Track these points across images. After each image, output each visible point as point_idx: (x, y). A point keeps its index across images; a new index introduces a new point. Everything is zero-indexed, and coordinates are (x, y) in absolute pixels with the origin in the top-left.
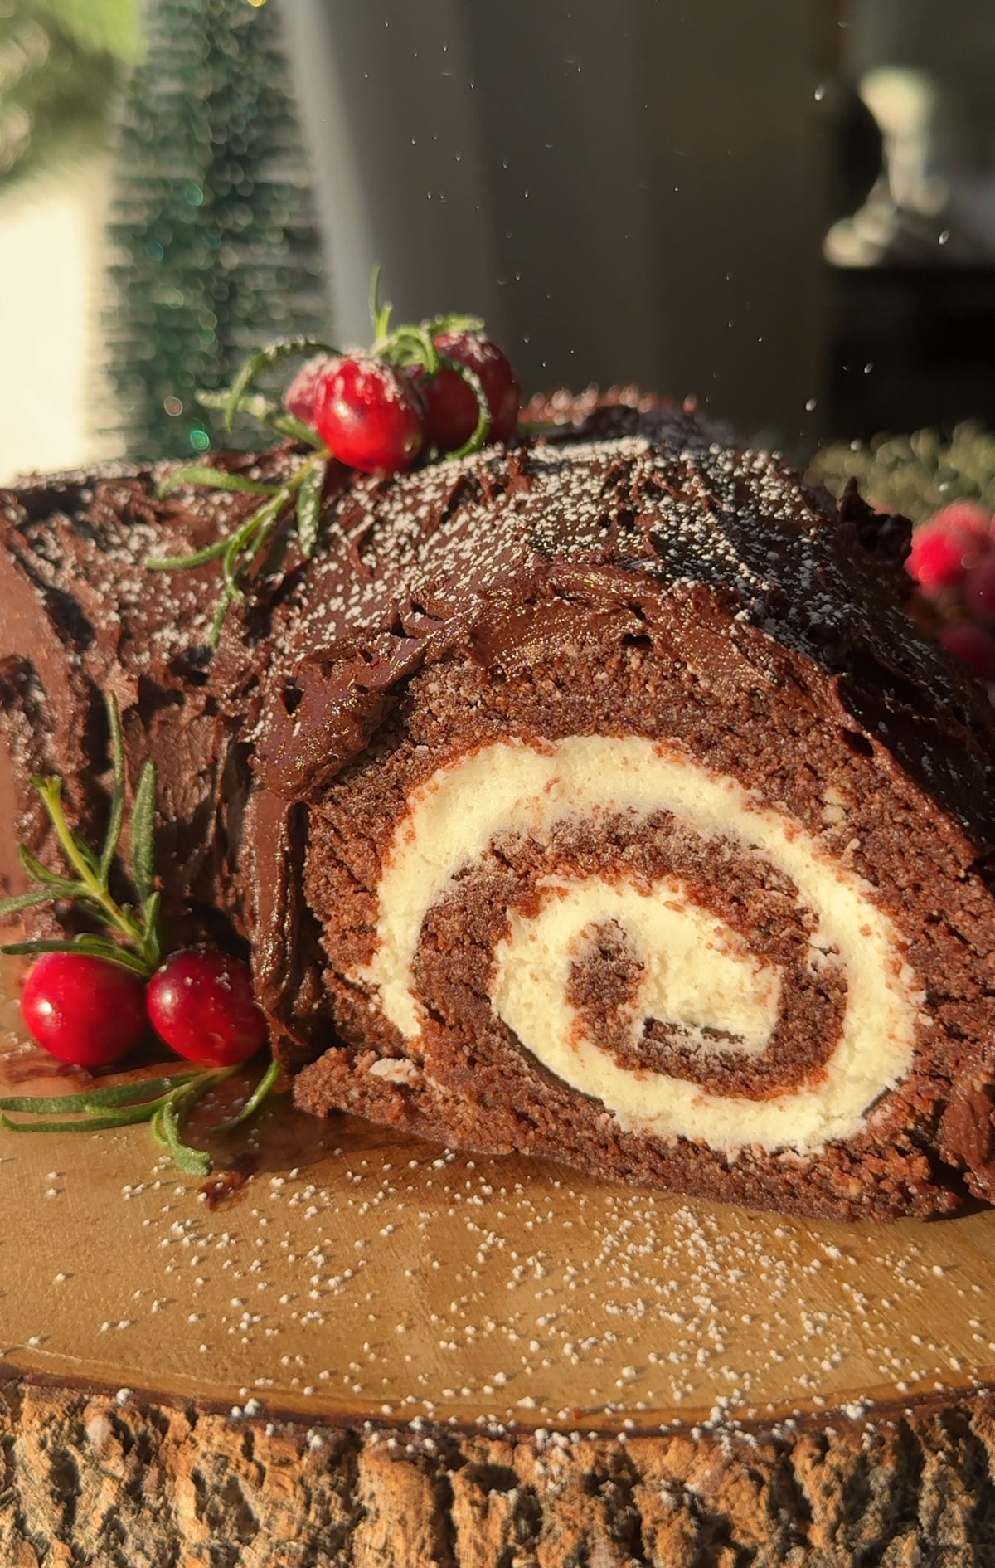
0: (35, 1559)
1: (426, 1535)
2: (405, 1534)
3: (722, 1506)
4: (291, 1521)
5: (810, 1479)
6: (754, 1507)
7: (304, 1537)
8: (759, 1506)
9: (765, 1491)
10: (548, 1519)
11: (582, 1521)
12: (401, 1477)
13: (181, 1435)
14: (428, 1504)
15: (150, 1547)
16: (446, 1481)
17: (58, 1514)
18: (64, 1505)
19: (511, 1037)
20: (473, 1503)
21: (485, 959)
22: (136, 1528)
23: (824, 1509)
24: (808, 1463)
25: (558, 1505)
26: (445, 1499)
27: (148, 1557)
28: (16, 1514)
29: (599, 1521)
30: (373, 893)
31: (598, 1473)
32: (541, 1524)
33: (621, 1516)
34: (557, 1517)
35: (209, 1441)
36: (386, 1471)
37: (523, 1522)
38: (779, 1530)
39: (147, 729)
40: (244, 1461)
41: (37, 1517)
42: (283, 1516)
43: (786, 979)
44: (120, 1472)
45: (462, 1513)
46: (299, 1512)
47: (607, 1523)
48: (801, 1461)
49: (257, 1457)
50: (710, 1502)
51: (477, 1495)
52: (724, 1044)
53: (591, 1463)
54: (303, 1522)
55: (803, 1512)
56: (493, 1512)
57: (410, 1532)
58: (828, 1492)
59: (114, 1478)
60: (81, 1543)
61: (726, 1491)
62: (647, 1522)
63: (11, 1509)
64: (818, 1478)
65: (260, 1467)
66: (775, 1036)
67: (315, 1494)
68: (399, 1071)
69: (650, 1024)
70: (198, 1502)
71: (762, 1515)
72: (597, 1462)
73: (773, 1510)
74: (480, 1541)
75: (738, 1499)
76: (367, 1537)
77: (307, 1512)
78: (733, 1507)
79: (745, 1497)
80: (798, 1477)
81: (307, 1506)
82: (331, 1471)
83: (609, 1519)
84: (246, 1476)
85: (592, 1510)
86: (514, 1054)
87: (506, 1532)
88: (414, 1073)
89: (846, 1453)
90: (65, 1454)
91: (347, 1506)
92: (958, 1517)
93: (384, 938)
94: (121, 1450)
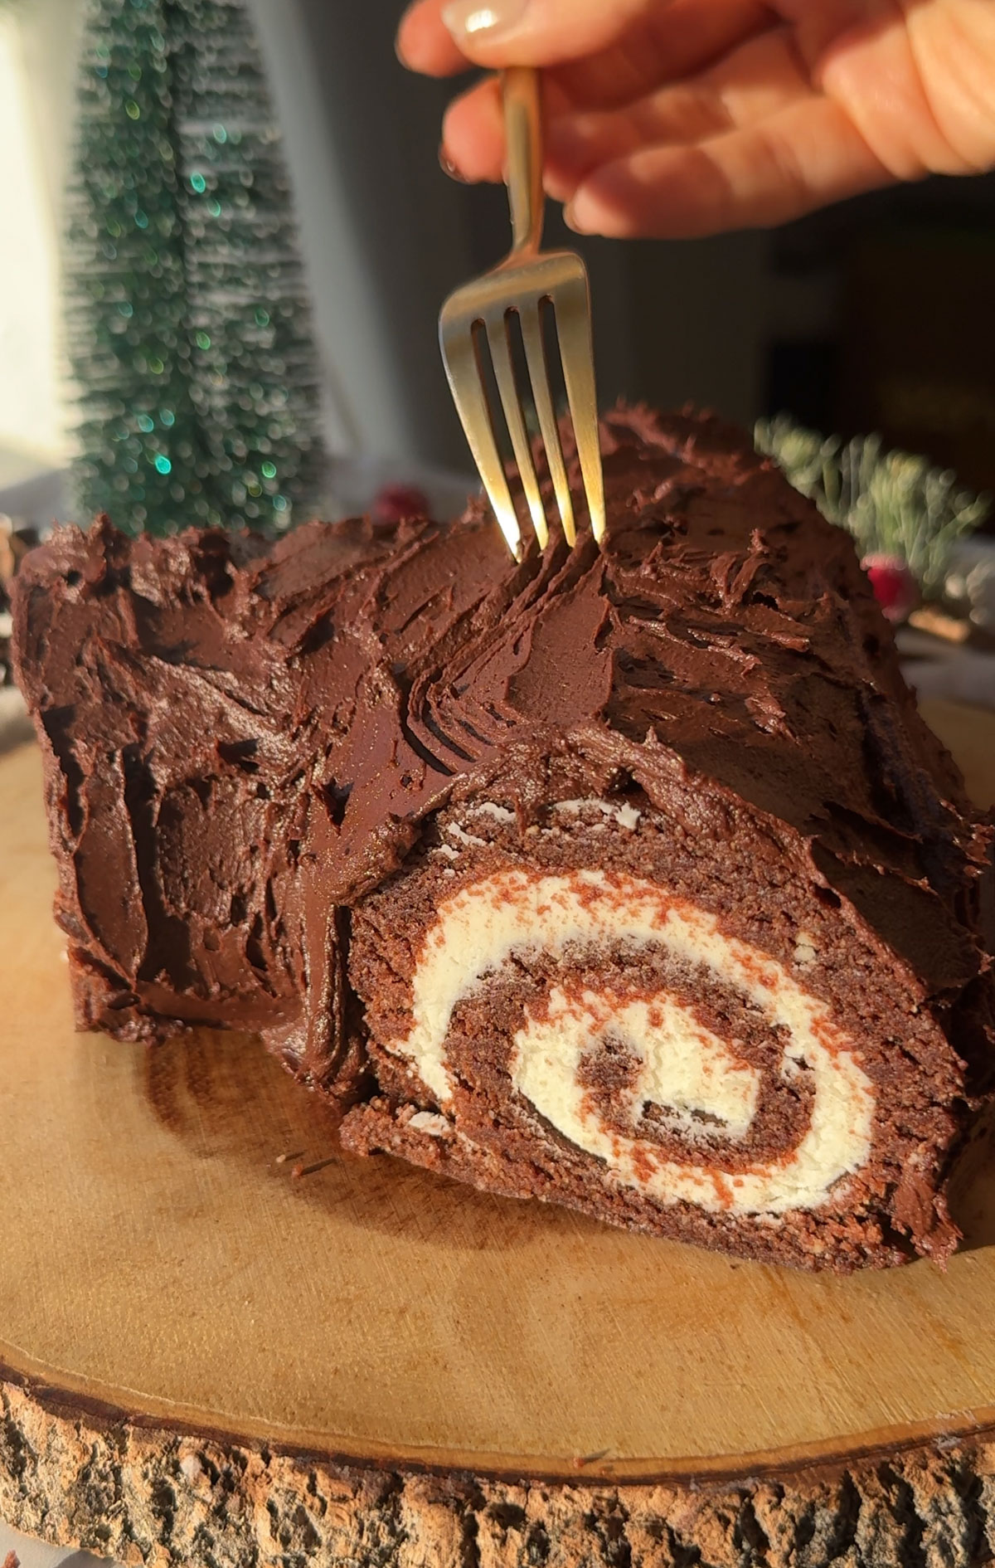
0: (141, 1556)
1: (457, 1558)
2: (440, 1557)
3: (696, 1540)
4: (348, 1544)
5: (768, 1520)
6: (722, 1541)
7: (358, 1555)
8: (725, 1540)
9: (731, 1529)
10: (554, 1547)
11: (583, 1550)
12: (436, 1517)
13: (258, 1472)
14: (458, 1536)
15: (234, 1553)
16: (472, 1517)
17: (159, 1525)
18: (163, 1519)
19: (530, 1107)
20: (494, 1536)
21: (506, 1045)
22: (223, 1539)
23: (780, 1542)
24: (767, 1508)
25: (564, 1538)
26: (471, 1530)
27: (233, 1561)
28: (125, 1521)
29: (595, 1550)
30: (409, 984)
31: (596, 1513)
32: (549, 1551)
33: (613, 1546)
34: (562, 1548)
35: (280, 1479)
36: (424, 1510)
37: (534, 1550)
38: (743, 1556)
39: (205, 808)
40: (309, 1497)
41: (141, 1526)
42: (342, 1540)
43: (762, 1081)
44: (209, 1498)
45: (484, 1540)
46: (354, 1538)
47: (602, 1551)
48: (761, 1506)
49: (319, 1492)
50: (686, 1537)
51: (498, 1530)
52: (710, 1128)
53: (590, 1506)
54: (357, 1545)
55: (762, 1542)
56: (510, 1542)
57: (444, 1555)
58: (782, 1530)
59: (204, 1502)
60: (178, 1547)
61: (700, 1529)
62: (635, 1551)
63: (120, 1518)
64: (775, 1520)
65: (322, 1500)
66: (754, 1124)
67: (367, 1524)
68: (434, 1126)
69: (648, 1105)
70: (272, 1526)
71: (729, 1547)
72: (595, 1505)
73: (737, 1543)
74: (500, 1562)
75: (709, 1535)
76: (410, 1555)
77: (361, 1537)
78: (705, 1541)
79: (714, 1534)
80: (758, 1517)
81: (361, 1532)
82: (379, 1508)
83: (604, 1549)
84: (311, 1508)
85: (590, 1543)
86: (533, 1122)
87: (520, 1556)
88: (447, 1129)
89: (797, 1500)
90: (164, 1482)
91: (392, 1532)
92: (891, 1544)
93: (418, 1020)
94: (210, 1483)
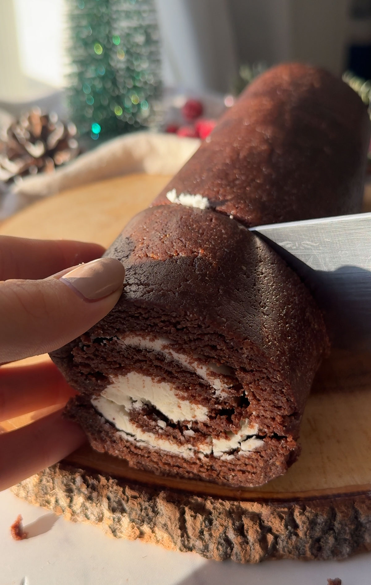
0: (62, 511)
1: (177, 523)
2: (171, 522)
3: (270, 524)
4: (136, 514)
5: (298, 519)
6: (280, 525)
7: (140, 518)
8: (281, 525)
9: (284, 521)
10: (215, 522)
11: (225, 524)
12: (169, 507)
13: (105, 484)
14: (178, 515)
15: (95, 513)
16: (184, 509)
17: (68, 500)
18: (70, 498)
20: (191, 516)
22: (91, 508)
23: (303, 527)
24: (298, 514)
25: (218, 519)
26: (183, 513)
27: (95, 516)
28: (56, 498)
29: (230, 524)
31: (231, 510)
32: (212, 523)
33: (237, 523)
34: (218, 523)
35: (112, 488)
36: (165, 504)
37: (207, 522)
38: (288, 531)
40: (123, 495)
41: (62, 500)
42: (134, 513)
44: (86, 492)
45: (188, 517)
46: (139, 512)
47: (233, 525)
48: (297, 513)
49: (127, 494)
50: (266, 522)
51: (193, 514)
53: (229, 507)
54: (140, 514)
55: (296, 526)
56: (197, 518)
57: (172, 521)
58: (304, 523)
59: (84, 493)
60: (75, 509)
61: (271, 520)
62: (245, 526)
63: (55, 496)
64: (301, 519)
65: (127, 497)
67: (144, 507)
70: (109, 505)
71: (282, 527)
72: (231, 507)
73: (286, 526)
74: (194, 526)
75: (275, 523)
76: (160, 520)
77: (141, 512)
78: (273, 524)
79: (277, 522)
80: (295, 517)
81: (141, 510)
82: (148, 502)
83: (233, 524)
84: (123, 499)
85: (228, 521)
87: (201, 524)
89: (311, 512)
90: (69, 485)
91: (153, 511)
92: (348, 531)
94: (86, 487)
